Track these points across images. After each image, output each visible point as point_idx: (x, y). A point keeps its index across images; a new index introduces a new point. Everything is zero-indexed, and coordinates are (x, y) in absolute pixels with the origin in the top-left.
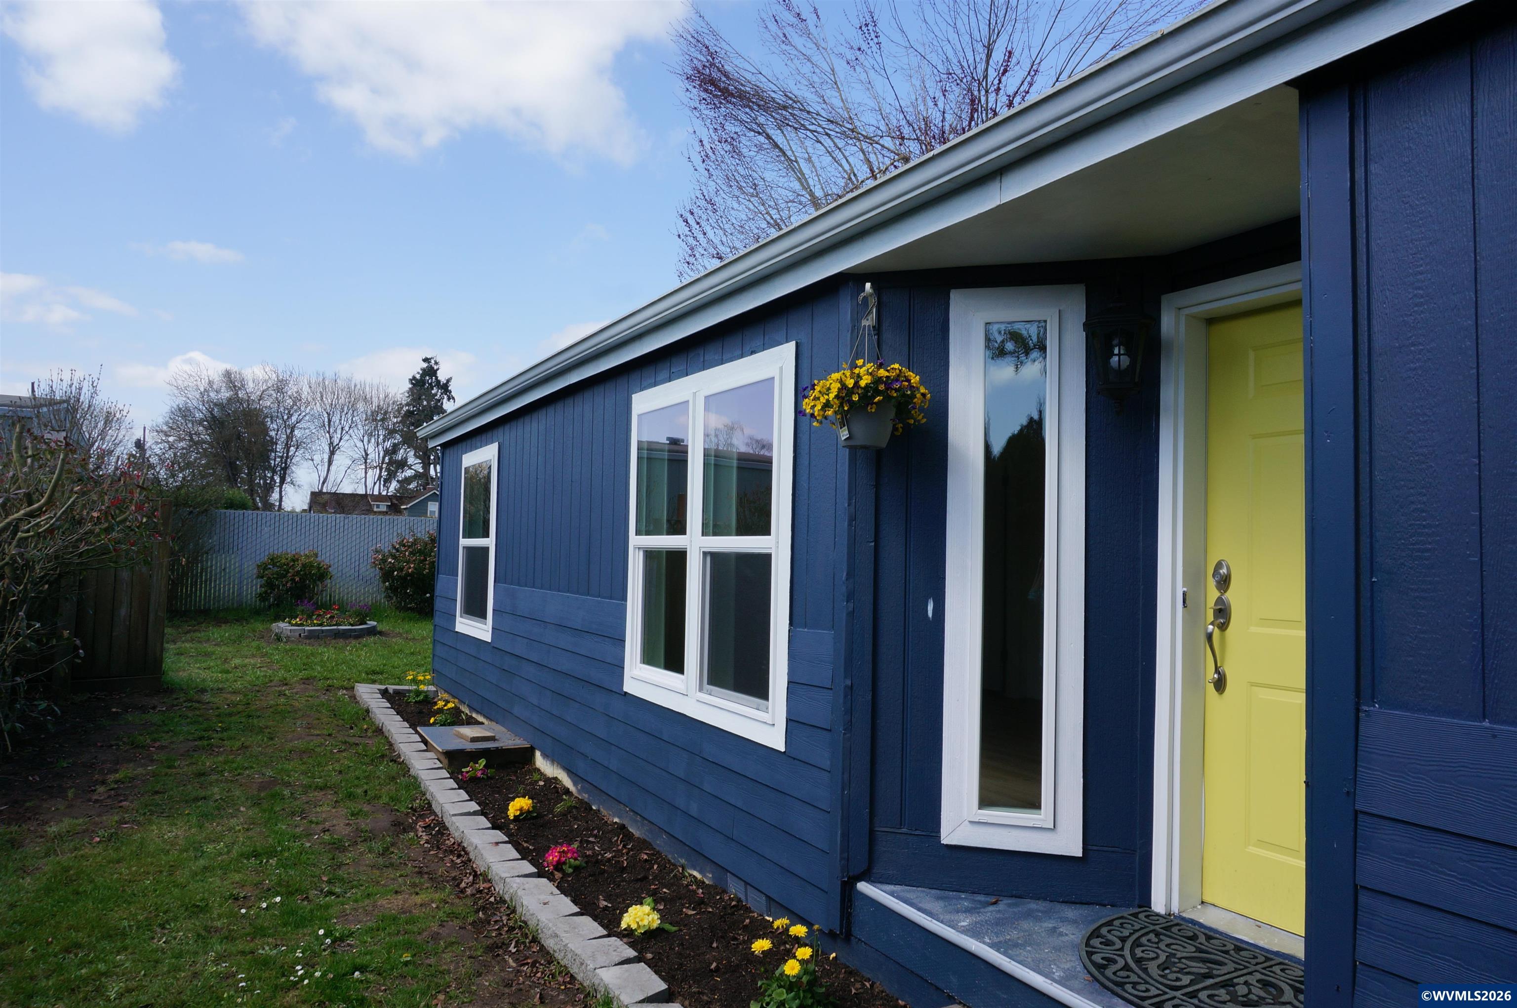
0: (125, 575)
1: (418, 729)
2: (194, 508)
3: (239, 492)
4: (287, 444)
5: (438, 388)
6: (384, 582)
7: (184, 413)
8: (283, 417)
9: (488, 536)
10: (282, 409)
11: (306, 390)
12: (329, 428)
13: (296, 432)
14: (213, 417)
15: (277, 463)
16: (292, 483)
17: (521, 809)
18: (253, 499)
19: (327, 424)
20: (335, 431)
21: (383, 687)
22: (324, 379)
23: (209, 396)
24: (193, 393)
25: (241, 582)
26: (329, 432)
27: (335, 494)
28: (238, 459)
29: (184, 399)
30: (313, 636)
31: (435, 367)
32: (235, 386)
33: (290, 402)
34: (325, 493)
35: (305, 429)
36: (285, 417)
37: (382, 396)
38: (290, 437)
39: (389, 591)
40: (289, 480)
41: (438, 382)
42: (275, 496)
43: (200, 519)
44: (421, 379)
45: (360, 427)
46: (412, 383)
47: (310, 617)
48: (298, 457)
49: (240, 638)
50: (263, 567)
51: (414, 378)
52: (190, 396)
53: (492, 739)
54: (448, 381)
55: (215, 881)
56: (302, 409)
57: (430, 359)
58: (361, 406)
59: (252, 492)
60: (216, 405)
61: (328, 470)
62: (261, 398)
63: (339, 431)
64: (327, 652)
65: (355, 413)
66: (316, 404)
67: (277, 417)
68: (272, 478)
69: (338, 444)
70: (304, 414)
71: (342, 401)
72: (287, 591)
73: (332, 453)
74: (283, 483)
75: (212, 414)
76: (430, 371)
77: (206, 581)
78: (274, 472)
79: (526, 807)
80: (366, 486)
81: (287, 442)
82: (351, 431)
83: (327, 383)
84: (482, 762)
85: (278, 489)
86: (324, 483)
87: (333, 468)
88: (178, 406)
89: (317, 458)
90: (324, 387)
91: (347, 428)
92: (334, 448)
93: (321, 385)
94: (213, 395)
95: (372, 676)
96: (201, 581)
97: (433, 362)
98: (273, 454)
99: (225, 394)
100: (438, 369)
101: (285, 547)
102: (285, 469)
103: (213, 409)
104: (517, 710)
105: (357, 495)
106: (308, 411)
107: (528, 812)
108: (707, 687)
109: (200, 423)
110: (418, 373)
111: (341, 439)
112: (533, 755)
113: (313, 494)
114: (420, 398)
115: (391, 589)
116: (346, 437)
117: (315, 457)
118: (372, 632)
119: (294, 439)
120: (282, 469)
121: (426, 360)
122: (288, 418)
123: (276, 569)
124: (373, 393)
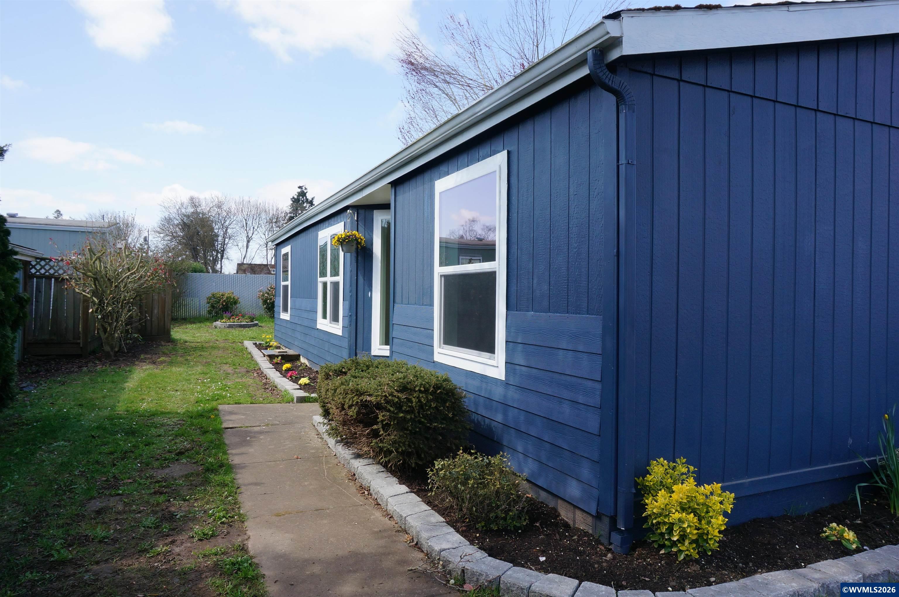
0: (156, 297)
1: (262, 351)
2: (179, 272)
3: (199, 264)
4: (224, 237)
5: (307, 203)
6: (264, 305)
7: (168, 220)
8: (221, 222)
9: (288, 281)
10: (221, 218)
11: (233, 206)
12: (246, 228)
13: (228, 230)
14: (184, 223)
15: (219, 247)
16: (228, 258)
17: (287, 367)
18: (207, 268)
19: (245, 225)
20: (250, 229)
21: (255, 342)
22: (243, 201)
23: (181, 211)
24: (173, 210)
25: (200, 308)
26: (246, 230)
27: (250, 264)
28: (198, 246)
29: (168, 213)
30: (230, 327)
31: (305, 191)
32: (195, 206)
33: (225, 214)
34: (245, 264)
35: (233, 228)
36: (223, 222)
37: (275, 209)
38: (225, 233)
39: (266, 309)
40: (226, 257)
41: (307, 200)
42: (219, 266)
43: (181, 277)
44: (297, 198)
45: (263, 226)
46: (292, 201)
47: (229, 319)
48: (230, 244)
49: (199, 328)
50: (209, 298)
51: (293, 198)
52: (171, 212)
53: (286, 352)
54: (313, 199)
55: (193, 376)
56: (232, 217)
57: (302, 187)
58: (263, 216)
59: (206, 264)
60: (185, 216)
61: (247, 251)
62: (209, 212)
63: (252, 229)
64: (236, 332)
65: (260, 219)
66: (239, 214)
67: (218, 222)
68: (217, 255)
69: (251, 237)
70: (233, 220)
71: (253, 213)
72: (220, 309)
73: (248, 242)
74: (222, 259)
75: (184, 222)
76: (303, 194)
77: (185, 305)
78: (218, 252)
79: (288, 367)
80: (267, 260)
81: (224, 236)
82: (258, 229)
83: (244, 203)
84: (280, 358)
85: (220, 262)
86: (244, 258)
87: (249, 250)
88: (165, 217)
89: (240, 245)
90: (243, 206)
91: (256, 228)
92: (249, 239)
93: (242, 204)
94: (183, 211)
95: (251, 339)
96: (183, 305)
97: (304, 188)
98: (217, 243)
99: (191, 210)
100: (307, 192)
101: (219, 290)
102: (223, 251)
103: (184, 218)
104: (296, 343)
105: (263, 265)
106: (235, 218)
107: (289, 368)
108: (332, 322)
109: (177, 225)
110: (296, 195)
111: (253, 234)
112: (300, 357)
113: (238, 264)
114: (297, 209)
115: (267, 308)
116: (256, 233)
117: (239, 244)
118: (256, 325)
119: (228, 234)
120: (222, 251)
121: (300, 187)
122: (224, 223)
123: (215, 299)
124: (270, 207)
